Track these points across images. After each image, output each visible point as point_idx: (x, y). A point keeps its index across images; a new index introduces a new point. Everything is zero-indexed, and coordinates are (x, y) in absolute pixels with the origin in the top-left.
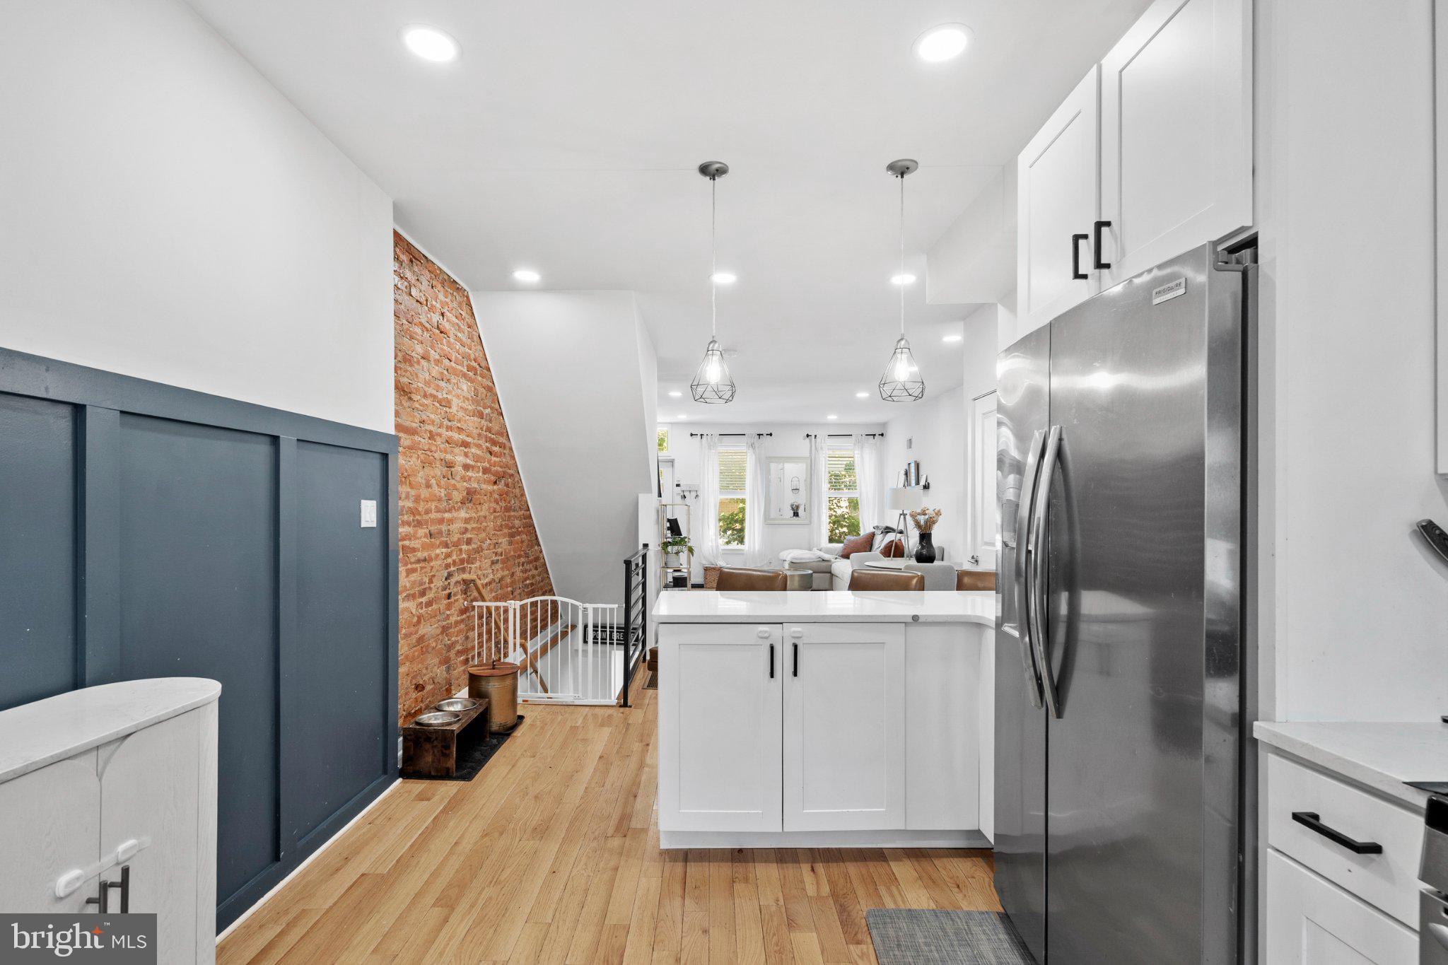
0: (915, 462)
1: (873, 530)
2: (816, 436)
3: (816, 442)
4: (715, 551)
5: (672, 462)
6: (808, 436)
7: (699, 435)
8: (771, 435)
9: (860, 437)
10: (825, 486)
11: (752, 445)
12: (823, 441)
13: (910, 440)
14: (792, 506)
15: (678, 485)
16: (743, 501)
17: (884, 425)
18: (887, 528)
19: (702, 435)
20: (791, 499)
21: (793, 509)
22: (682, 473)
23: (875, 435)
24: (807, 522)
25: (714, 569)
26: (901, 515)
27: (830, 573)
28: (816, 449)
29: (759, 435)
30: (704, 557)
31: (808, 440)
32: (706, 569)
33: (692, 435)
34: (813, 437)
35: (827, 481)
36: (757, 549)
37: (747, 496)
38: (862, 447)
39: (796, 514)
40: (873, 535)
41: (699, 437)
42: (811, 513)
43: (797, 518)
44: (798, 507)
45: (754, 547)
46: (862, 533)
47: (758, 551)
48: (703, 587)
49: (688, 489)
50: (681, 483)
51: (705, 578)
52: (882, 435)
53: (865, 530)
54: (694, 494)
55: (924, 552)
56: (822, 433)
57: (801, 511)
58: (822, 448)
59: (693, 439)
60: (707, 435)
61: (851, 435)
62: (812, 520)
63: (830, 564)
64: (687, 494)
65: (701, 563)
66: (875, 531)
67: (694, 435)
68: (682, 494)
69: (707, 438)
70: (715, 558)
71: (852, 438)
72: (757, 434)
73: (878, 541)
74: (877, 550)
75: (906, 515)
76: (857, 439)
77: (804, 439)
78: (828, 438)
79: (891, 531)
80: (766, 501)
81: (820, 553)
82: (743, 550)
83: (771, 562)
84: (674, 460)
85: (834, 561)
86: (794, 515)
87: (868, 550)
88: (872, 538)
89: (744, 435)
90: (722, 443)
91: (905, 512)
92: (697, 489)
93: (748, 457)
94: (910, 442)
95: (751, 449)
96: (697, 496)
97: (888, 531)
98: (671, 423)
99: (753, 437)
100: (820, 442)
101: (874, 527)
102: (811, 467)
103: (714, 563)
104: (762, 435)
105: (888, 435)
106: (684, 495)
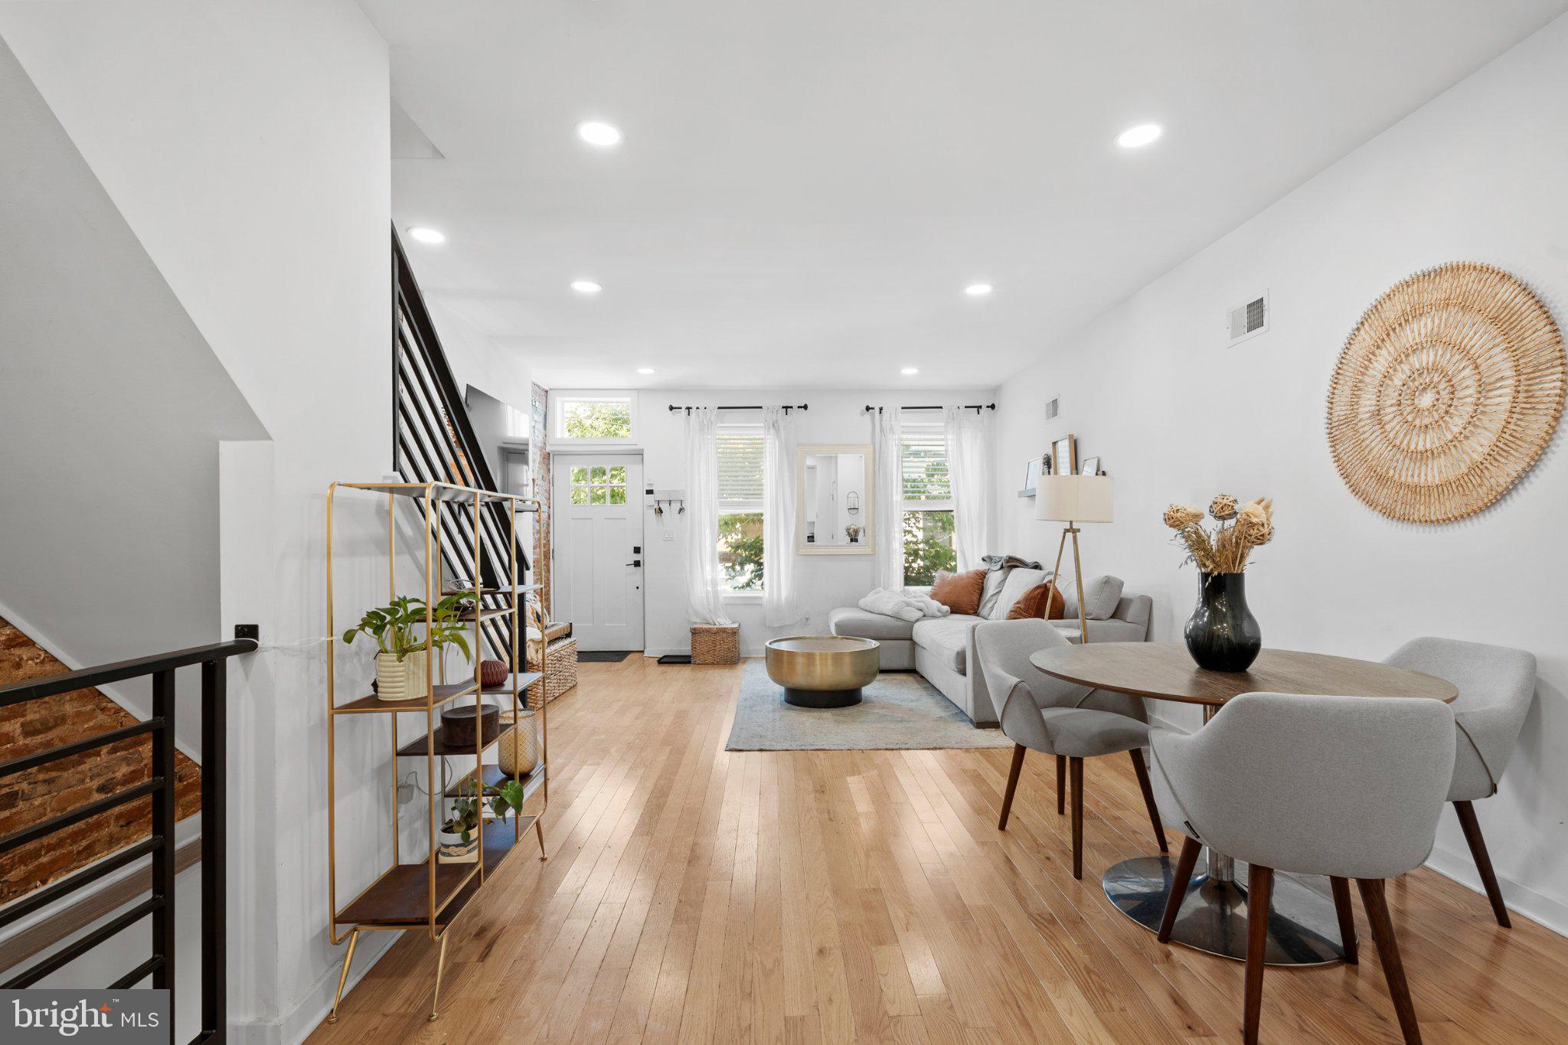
0: (1071, 437)
1: (983, 567)
2: (881, 409)
3: (881, 420)
4: (712, 601)
5: (640, 454)
6: (868, 409)
7: (684, 408)
8: (806, 407)
9: (955, 412)
10: (897, 496)
11: (775, 425)
12: (893, 416)
13: (1055, 401)
14: (848, 530)
15: (650, 492)
16: (758, 519)
17: (996, 390)
18: (1011, 559)
19: (688, 408)
20: (845, 521)
21: (849, 534)
22: (656, 472)
23: (981, 407)
24: (868, 551)
25: (708, 631)
26: (1067, 531)
27: (911, 639)
28: (882, 429)
29: (786, 408)
30: (695, 612)
31: (868, 416)
32: (695, 632)
33: (671, 408)
34: (877, 410)
35: (900, 489)
36: (784, 596)
37: (766, 508)
38: (959, 431)
39: (854, 540)
40: (982, 576)
41: (684, 412)
42: (874, 537)
43: (856, 545)
44: (856, 532)
45: (779, 594)
46: (961, 570)
47: (787, 599)
48: (689, 662)
49: (667, 498)
50: (655, 489)
51: (694, 648)
52: (993, 407)
53: (966, 565)
54: (676, 506)
55: (1224, 629)
56: (892, 405)
57: (860, 537)
58: (891, 429)
59: (674, 414)
60: (698, 408)
61: (941, 408)
62: (877, 548)
63: (910, 625)
64: (664, 506)
65: (689, 620)
66: (987, 568)
67: (676, 408)
68: (656, 506)
69: (698, 413)
70: (711, 612)
71: (941, 412)
72: (783, 407)
73: (996, 588)
74: (995, 598)
75: (1079, 530)
76: (951, 414)
77: (862, 414)
78: (902, 413)
79: (1018, 564)
80: (798, 517)
81: (888, 608)
82: (760, 598)
83: (808, 619)
84: (643, 450)
85: (917, 621)
86: (852, 540)
87: (975, 598)
88: (983, 583)
89: (761, 407)
90: (723, 423)
91: (1075, 526)
92: (681, 498)
93: (768, 446)
94: (1054, 407)
95: (772, 431)
96: (681, 510)
97: (1017, 567)
98: (638, 390)
99: (775, 411)
100: (888, 419)
101: (983, 560)
102: (874, 461)
103: (710, 621)
104: (792, 407)
105: (1003, 405)
106: (660, 508)
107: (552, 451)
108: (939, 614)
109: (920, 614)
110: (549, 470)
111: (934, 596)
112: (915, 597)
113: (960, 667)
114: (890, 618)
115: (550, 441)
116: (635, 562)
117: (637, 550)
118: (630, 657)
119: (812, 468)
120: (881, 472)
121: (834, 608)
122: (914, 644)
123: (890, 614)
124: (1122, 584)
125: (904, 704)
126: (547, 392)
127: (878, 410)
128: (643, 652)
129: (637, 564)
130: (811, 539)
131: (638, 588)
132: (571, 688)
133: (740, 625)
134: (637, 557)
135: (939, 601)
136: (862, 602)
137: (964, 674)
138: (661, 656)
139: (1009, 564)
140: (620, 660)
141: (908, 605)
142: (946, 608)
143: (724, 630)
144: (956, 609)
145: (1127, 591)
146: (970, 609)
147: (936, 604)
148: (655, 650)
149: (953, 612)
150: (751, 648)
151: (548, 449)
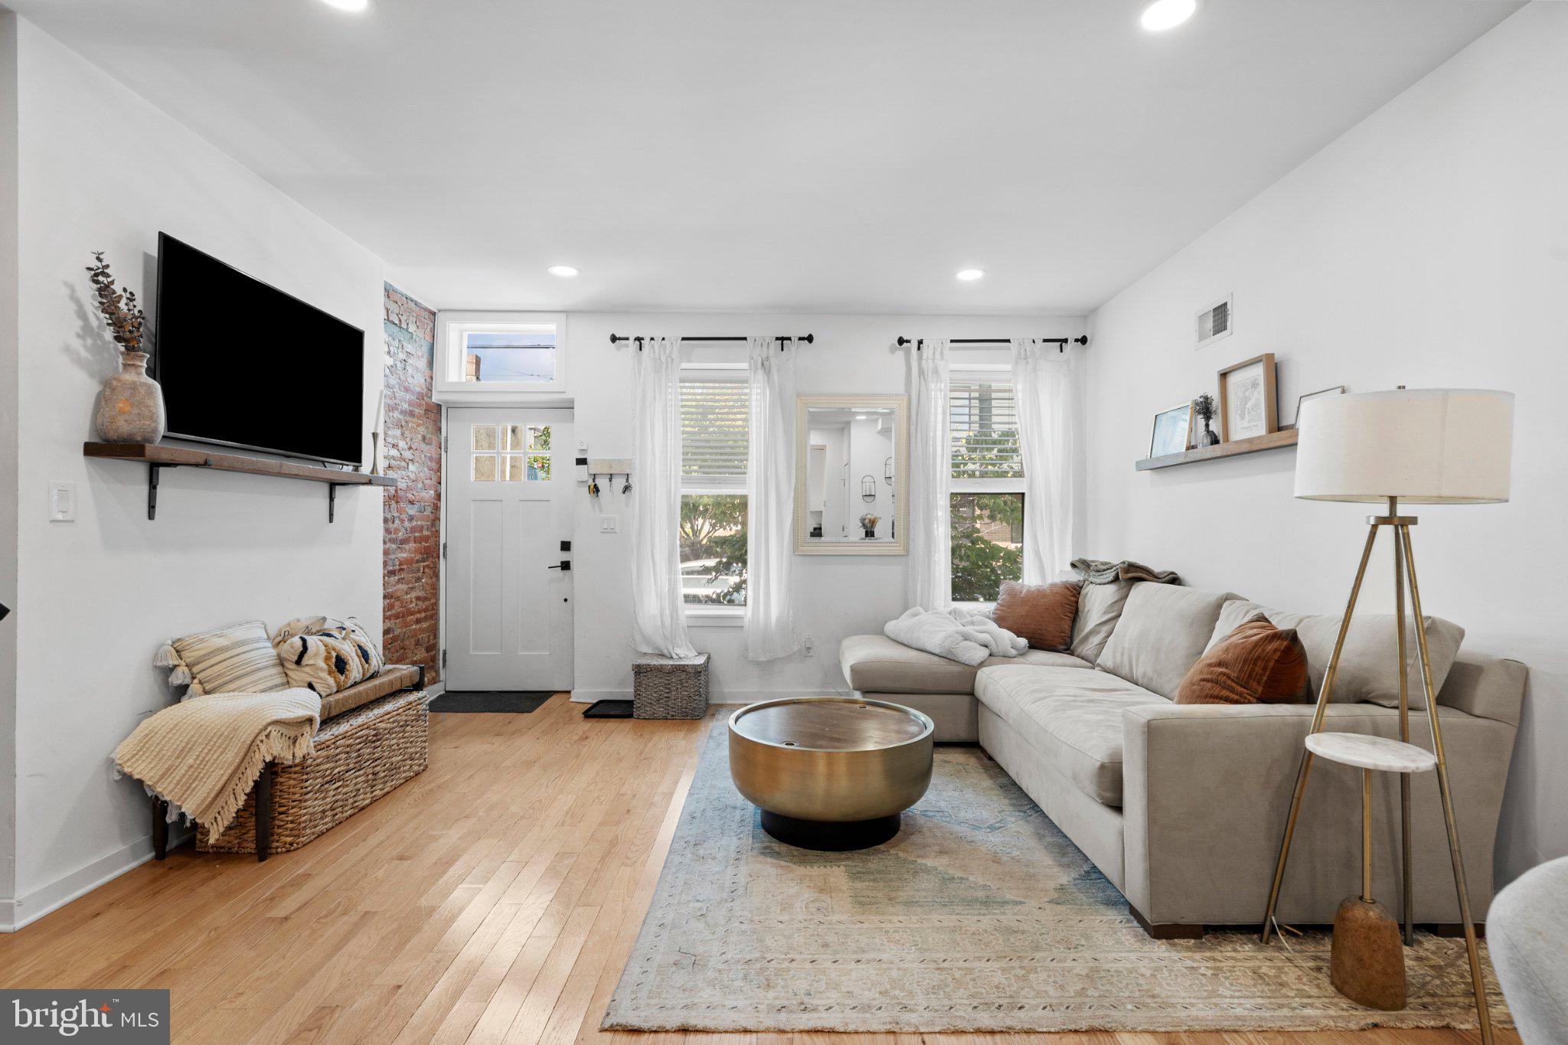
0: (1270, 357)
1: (1075, 577)
2: (920, 342)
3: (920, 358)
4: (668, 622)
5: (569, 406)
6: (901, 341)
7: (632, 340)
8: (810, 339)
9: (1029, 344)
10: (942, 471)
11: (765, 366)
12: (938, 353)
13: (1220, 308)
14: (863, 520)
15: (581, 462)
16: (742, 504)
17: (1088, 314)
18: (1131, 567)
19: (639, 339)
20: (859, 510)
21: (864, 526)
22: (591, 432)
23: (1066, 341)
24: (898, 549)
25: (659, 669)
26: (1382, 521)
27: (971, 694)
28: (921, 372)
29: (782, 339)
30: (644, 638)
31: (900, 353)
32: (639, 671)
33: (614, 339)
34: (915, 344)
35: (947, 461)
36: (774, 613)
37: (750, 488)
38: (1035, 370)
39: (870, 534)
40: (1075, 592)
41: (632, 345)
42: (907, 530)
43: (872, 540)
44: (873, 522)
45: (767, 612)
46: (1035, 581)
47: (778, 620)
48: (630, 716)
49: (607, 471)
50: (589, 457)
51: (637, 694)
52: (1083, 340)
53: (1042, 574)
54: (619, 483)
56: (936, 336)
58: (936, 371)
59: (618, 348)
60: (652, 339)
61: (1008, 341)
62: (911, 547)
63: (971, 672)
64: (602, 483)
65: (635, 650)
66: (1082, 579)
67: (620, 339)
68: (591, 482)
69: (653, 346)
70: (667, 639)
71: (1009, 349)
72: (777, 339)
73: (1105, 613)
74: (1105, 629)
75: (1413, 521)
76: (1022, 352)
77: (892, 350)
78: (951, 349)
79: (1144, 576)
80: (796, 500)
81: (935, 640)
82: (741, 618)
83: (809, 648)
84: (572, 401)
85: (982, 665)
86: (867, 535)
87: (1066, 625)
88: (1077, 602)
89: (745, 339)
90: (690, 362)
91: (1402, 511)
92: (628, 471)
93: (754, 397)
94: (1220, 316)
95: (760, 372)
96: (627, 489)
97: (1142, 580)
98: (567, 312)
99: (765, 345)
100: (931, 357)
101: (1073, 565)
102: (909, 418)
103: (666, 652)
104: (789, 339)
105: (1104, 336)
106: (595, 486)
107: (446, 402)
108: (1014, 652)
109: (985, 652)
110: (440, 429)
111: (1001, 620)
112: (973, 623)
113: (1108, 795)
114: (936, 659)
115: (437, 385)
116: (562, 562)
117: (566, 546)
118: (550, 702)
119: (821, 449)
120: (919, 435)
121: (847, 636)
122: (976, 703)
123: (937, 651)
124: (1461, 634)
125: (979, 836)
126: (434, 314)
127: (917, 344)
128: (569, 692)
129: (566, 566)
130: (817, 532)
131: (566, 600)
132: (408, 780)
133: (709, 658)
134: (564, 556)
135: (1009, 629)
136: (891, 627)
137: (1118, 808)
138: (595, 701)
139: (1130, 575)
140: (530, 710)
141: (966, 638)
142: (1023, 642)
143: (682, 669)
144: (1037, 643)
145: (1471, 647)
146: (1061, 644)
147: (1007, 635)
148: (586, 693)
149: (1033, 646)
150: (726, 690)
151: (436, 398)
